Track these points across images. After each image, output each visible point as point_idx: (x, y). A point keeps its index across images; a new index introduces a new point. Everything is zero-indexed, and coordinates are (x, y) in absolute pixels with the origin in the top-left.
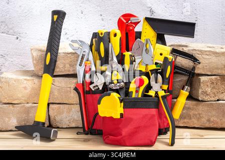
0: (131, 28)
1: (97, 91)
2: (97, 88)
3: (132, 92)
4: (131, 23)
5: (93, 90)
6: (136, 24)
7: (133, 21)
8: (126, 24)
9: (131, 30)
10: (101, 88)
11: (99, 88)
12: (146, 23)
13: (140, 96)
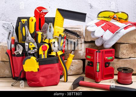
0: (42, 16)
1: (19, 55)
2: (18, 53)
3: (41, 55)
4: (42, 12)
5: (16, 54)
6: (46, 13)
7: (43, 12)
8: (39, 13)
9: (42, 17)
10: (21, 53)
11: (19, 53)
12: (58, 12)
13: (46, 57)
